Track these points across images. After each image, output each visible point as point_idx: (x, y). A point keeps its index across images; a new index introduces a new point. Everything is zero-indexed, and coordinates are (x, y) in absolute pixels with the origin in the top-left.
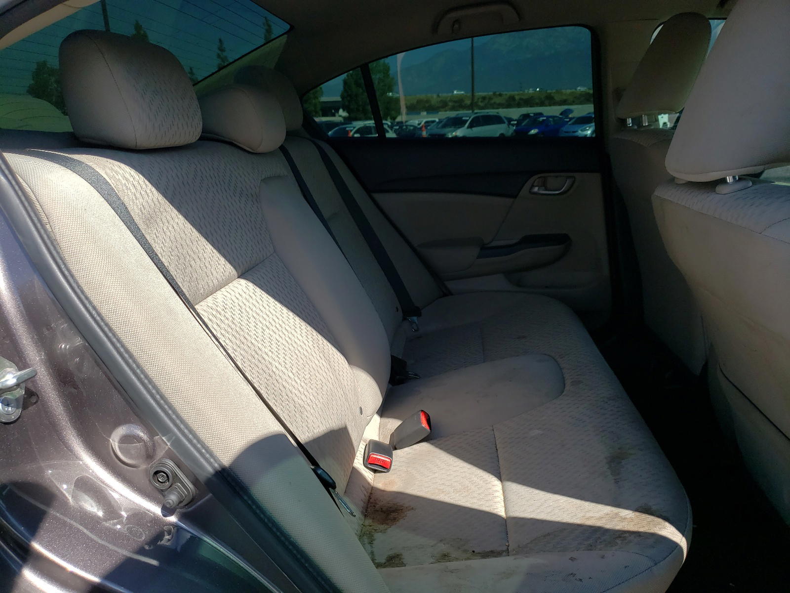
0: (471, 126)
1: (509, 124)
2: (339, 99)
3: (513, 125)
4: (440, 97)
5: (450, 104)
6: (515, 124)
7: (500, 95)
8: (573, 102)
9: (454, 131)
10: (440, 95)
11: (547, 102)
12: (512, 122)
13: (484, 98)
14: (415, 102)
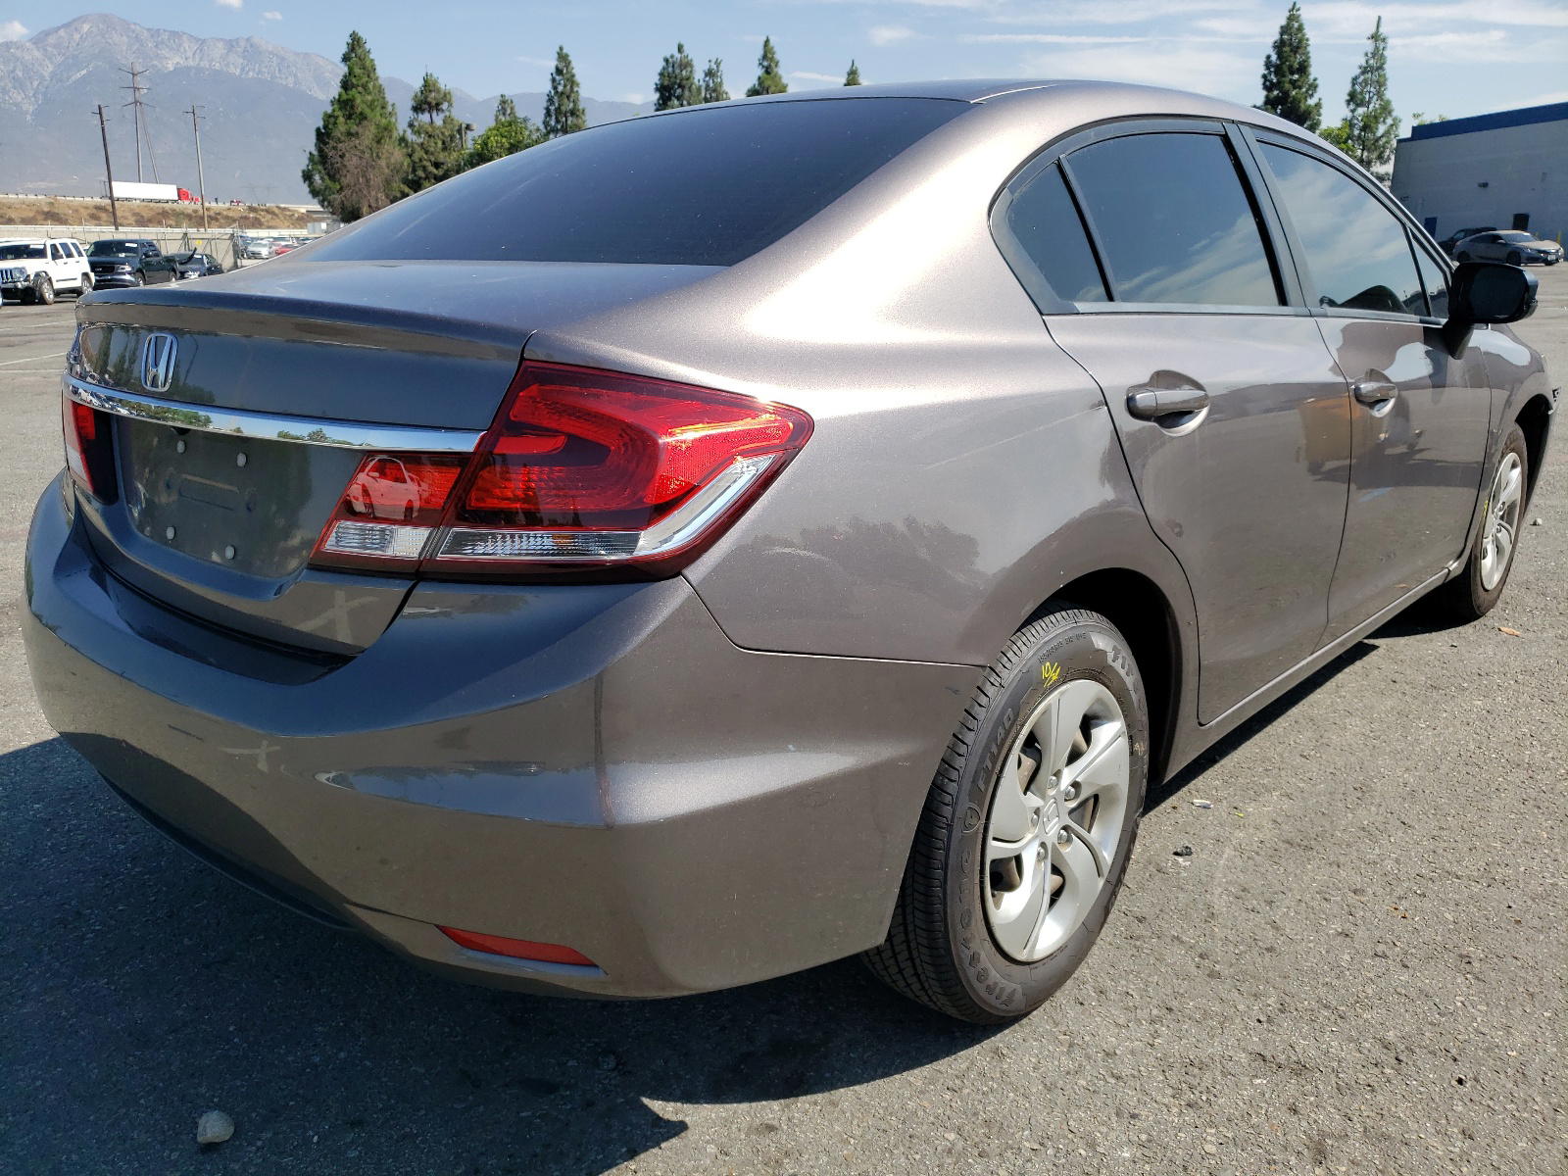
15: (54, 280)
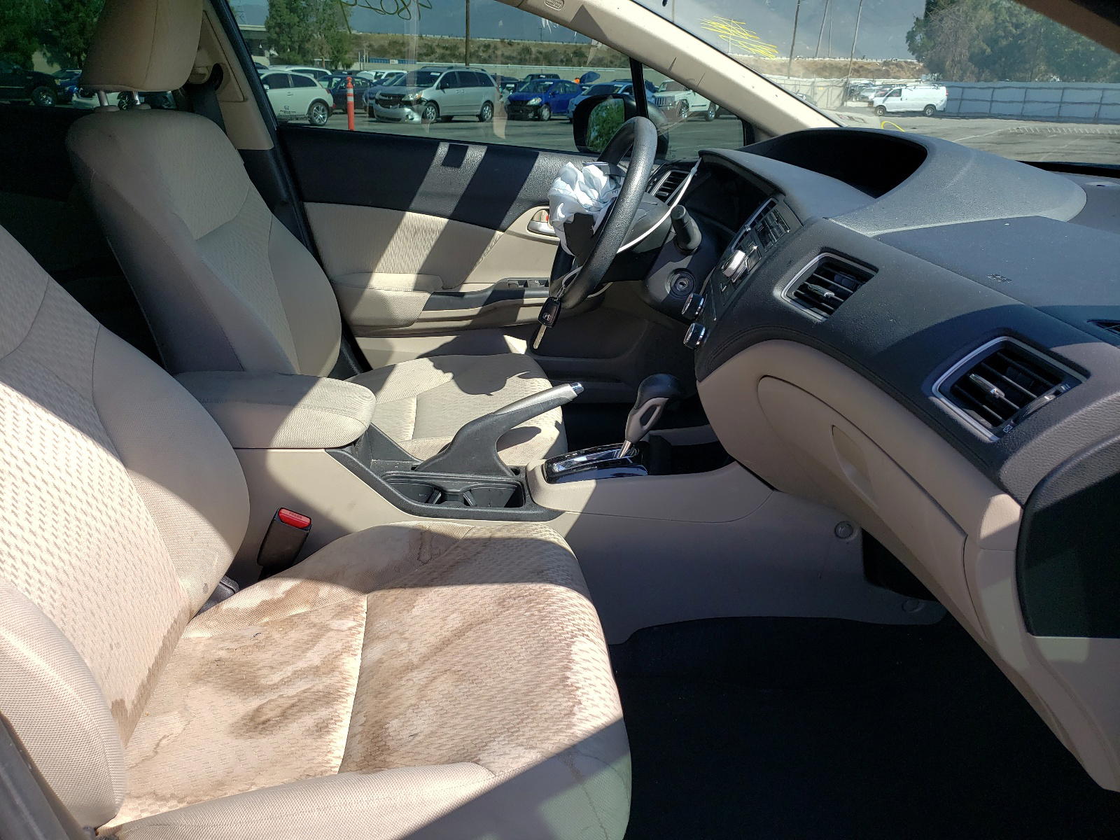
0: (442, 87)
1: (503, 86)
2: (263, 28)
3: (509, 89)
4: (423, 39)
5: (439, 51)
6: (512, 88)
7: (510, 44)
8: (611, 62)
9: (418, 91)
10: (424, 36)
11: (575, 60)
12: (508, 85)
13: (487, 46)
14: (386, 43)
15: (690, 105)
